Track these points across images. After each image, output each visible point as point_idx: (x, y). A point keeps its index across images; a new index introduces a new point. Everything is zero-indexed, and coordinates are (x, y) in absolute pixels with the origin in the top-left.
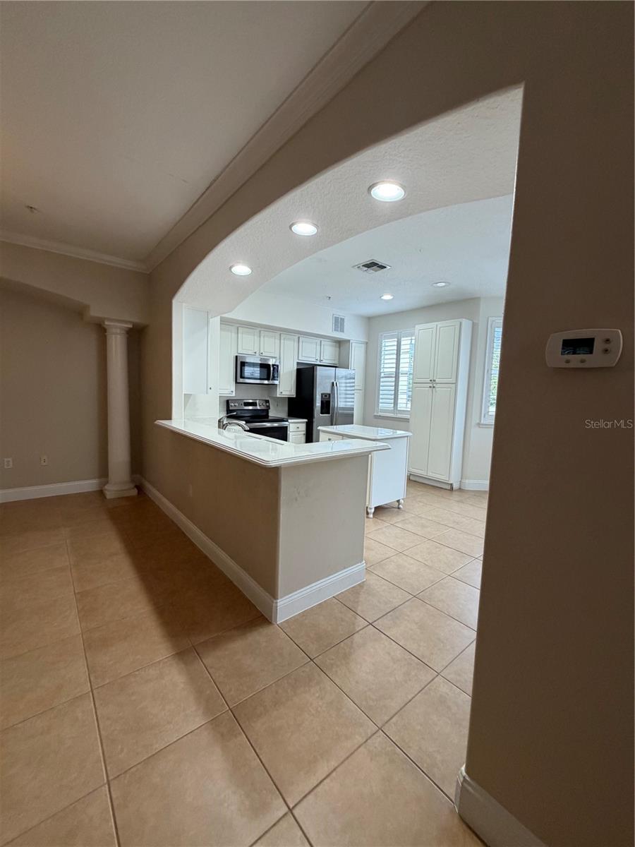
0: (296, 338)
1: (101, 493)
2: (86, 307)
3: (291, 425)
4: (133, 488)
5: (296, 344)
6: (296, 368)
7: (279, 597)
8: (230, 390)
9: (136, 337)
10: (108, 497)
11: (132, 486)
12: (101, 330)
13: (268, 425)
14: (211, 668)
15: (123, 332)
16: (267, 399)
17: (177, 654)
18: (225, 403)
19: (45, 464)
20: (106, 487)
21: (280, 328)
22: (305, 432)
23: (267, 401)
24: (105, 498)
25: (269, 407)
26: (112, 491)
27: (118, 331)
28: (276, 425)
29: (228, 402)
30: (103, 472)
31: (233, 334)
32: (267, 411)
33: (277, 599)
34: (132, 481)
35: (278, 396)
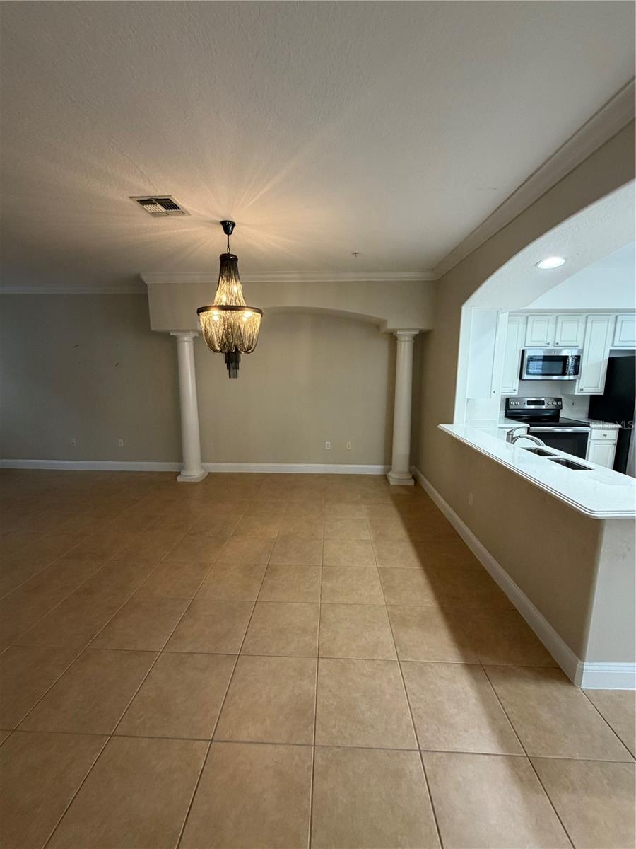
0: (612, 318)
1: (385, 477)
2: (385, 322)
3: (594, 431)
4: (410, 479)
5: (611, 326)
6: (607, 357)
7: (586, 660)
8: (511, 387)
9: (421, 341)
10: (392, 483)
11: (411, 477)
12: (393, 339)
13: (558, 430)
14: (503, 699)
15: (411, 338)
16: (559, 396)
17: (465, 664)
18: (505, 402)
19: (349, 448)
20: (390, 474)
21: (588, 309)
22: (615, 442)
23: (559, 400)
24: (389, 483)
25: (561, 407)
26: (394, 478)
27: (407, 339)
28: (569, 430)
29: (507, 400)
30: (388, 460)
31: (521, 326)
32: (557, 411)
33: (584, 661)
34: (410, 471)
35: (576, 394)
